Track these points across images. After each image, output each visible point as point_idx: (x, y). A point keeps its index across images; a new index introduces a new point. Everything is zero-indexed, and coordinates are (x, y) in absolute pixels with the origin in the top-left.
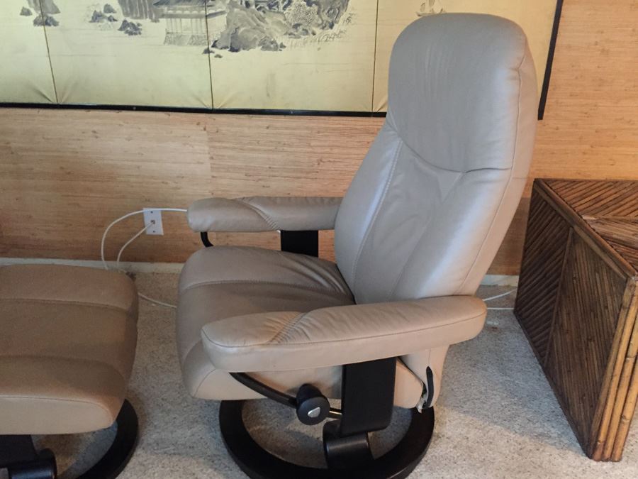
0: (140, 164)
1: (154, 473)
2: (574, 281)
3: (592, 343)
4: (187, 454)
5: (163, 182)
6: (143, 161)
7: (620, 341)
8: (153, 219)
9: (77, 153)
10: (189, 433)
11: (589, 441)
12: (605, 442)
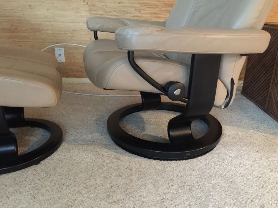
0: (53, 23)
1: (74, 152)
4: (91, 144)
5: (65, 33)
6: (55, 21)
8: (60, 54)
9: (20, 17)
10: (90, 136)
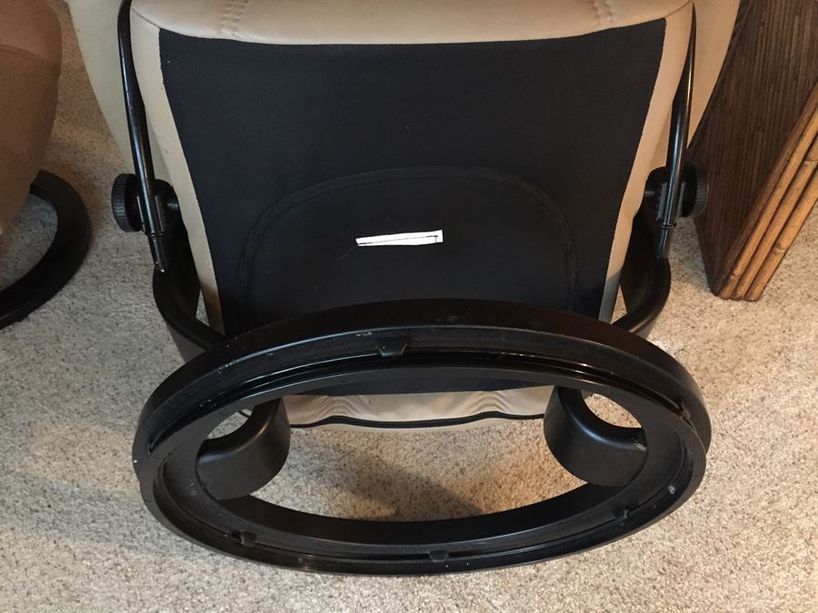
2: (761, 28)
3: (760, 133)
7: (802, 136)
11: (721, 271)
12: (742, 277)
